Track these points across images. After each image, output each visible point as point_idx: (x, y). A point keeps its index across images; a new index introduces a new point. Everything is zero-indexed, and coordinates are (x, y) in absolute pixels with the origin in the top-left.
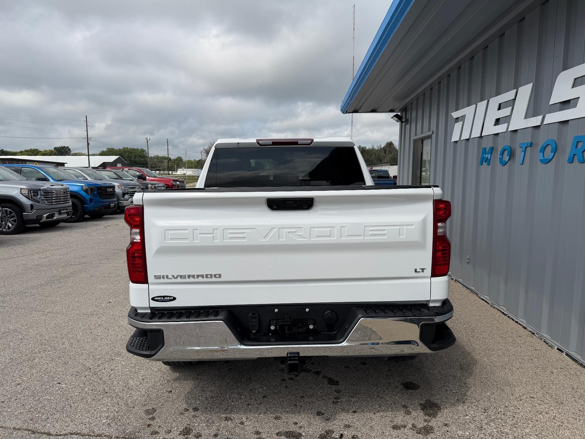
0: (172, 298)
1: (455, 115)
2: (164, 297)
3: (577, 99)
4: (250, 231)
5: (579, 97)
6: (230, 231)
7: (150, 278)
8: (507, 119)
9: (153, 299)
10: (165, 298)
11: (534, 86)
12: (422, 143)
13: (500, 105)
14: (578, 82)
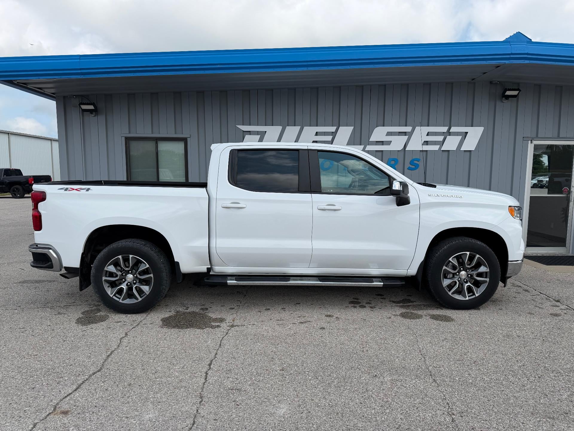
1: (244, 128)
5: (391, 141)
11: (354, 129)
12: (157, 143)
13: (317, 132)
14: (389, 134)
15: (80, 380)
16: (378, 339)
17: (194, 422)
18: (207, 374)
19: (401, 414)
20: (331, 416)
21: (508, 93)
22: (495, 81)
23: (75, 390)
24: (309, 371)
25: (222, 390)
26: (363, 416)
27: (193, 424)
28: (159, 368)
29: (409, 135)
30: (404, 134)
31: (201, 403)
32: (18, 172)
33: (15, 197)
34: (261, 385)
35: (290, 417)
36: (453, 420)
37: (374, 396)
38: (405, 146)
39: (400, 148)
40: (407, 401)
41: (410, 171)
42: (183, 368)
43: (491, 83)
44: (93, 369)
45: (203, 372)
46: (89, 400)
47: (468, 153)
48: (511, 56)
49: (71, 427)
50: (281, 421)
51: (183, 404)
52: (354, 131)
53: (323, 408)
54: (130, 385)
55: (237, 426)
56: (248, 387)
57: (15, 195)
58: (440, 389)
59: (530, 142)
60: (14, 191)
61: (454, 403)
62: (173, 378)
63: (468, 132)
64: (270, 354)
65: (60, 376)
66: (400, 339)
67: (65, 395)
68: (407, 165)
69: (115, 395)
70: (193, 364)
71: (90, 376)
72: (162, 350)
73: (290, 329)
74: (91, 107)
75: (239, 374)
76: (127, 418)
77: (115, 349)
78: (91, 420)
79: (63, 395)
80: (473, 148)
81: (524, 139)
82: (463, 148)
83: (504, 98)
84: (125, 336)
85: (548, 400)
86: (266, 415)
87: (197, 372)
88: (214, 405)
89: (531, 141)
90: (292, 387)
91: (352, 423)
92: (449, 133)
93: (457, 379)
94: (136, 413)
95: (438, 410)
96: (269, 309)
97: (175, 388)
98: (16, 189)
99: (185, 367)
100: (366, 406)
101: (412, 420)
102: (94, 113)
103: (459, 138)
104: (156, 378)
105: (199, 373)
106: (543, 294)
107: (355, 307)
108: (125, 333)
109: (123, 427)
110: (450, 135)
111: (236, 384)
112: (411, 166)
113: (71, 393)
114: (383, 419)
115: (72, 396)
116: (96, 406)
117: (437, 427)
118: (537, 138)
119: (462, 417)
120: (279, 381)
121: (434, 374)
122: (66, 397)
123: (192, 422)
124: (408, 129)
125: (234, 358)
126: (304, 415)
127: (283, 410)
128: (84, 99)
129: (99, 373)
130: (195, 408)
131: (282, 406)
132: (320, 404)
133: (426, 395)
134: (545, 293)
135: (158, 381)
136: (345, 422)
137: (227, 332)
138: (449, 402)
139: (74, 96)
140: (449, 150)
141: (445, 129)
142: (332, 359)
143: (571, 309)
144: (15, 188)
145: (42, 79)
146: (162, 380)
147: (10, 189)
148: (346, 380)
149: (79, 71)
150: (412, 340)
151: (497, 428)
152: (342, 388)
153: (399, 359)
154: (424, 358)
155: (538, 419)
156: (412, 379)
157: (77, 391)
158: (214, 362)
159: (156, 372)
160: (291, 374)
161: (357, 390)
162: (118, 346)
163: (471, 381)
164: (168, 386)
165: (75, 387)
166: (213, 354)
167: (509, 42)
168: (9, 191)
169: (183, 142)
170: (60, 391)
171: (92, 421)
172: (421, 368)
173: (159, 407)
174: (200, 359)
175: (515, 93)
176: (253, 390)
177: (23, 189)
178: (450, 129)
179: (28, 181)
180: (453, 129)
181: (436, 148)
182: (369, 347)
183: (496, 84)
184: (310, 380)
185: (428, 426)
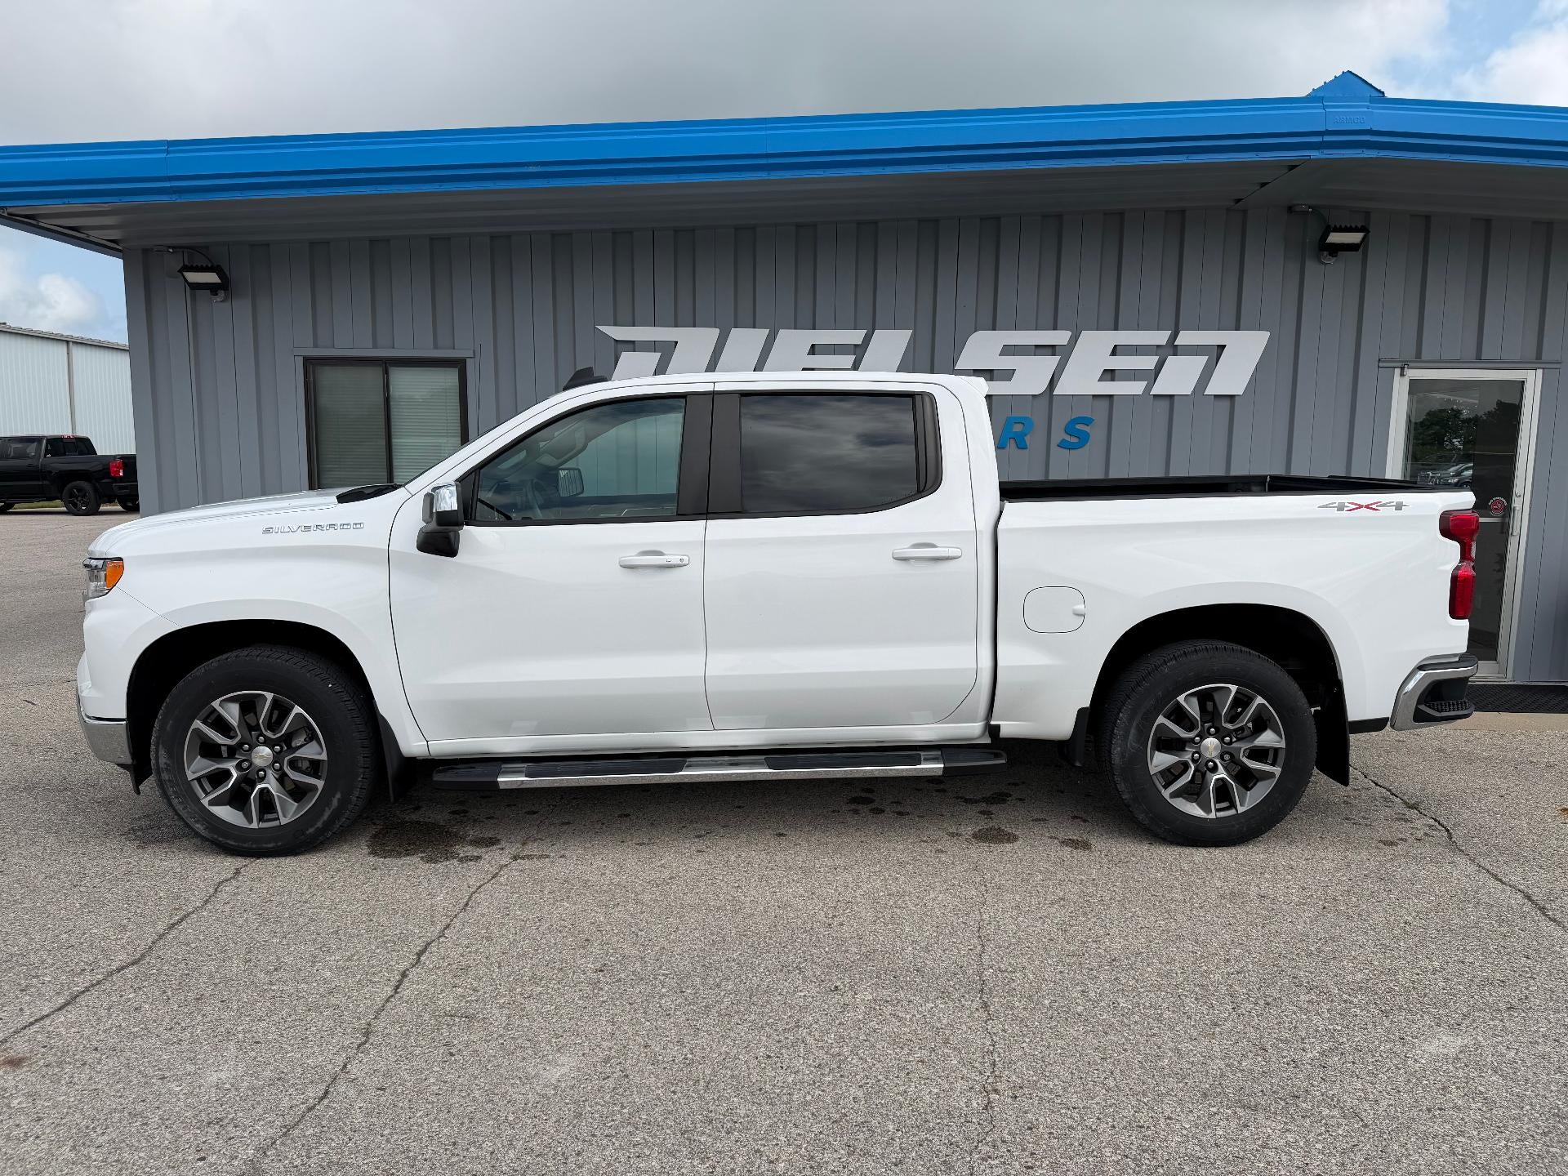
1: (616, 333)
3: (1011, 371)
5: (1015, 370)
11: (913, 338)
12: (386, 372)
13: (813, 346)
14: (1008, 350)
15: (81, 982)
16: (882, 894)
17: (327, 1092)
18: (404, 975)
19: (861, 1086)
20: (678, 1088)
21: (1335, 238)
22: (1298, 205)
23: (60, 1009)
24: (666, 975)
25: (426, 1017)
26: (760, 1090)
27: (322, 1099)
28: (289, 960)
29: (1063, 353)
30: (1050, 351)
31: (362, 1048)
32: (83, 445)
33: (74, 511)
34: (531, 1006)
35: (572, 1087)
36: (988, 1106)
37: (810, 1040)
38: (1052, 383)
39: (1039, 387)
40: (890, 1055)
41: (1065, 450)
42: (349, 959)
43: (1290, 209)
44: (122, 958)
45: (396, 972)
46: (87, 1032)
47: (1226, 403)
48: (1327, 138)
49: (16, 1098)
50: (545, 1096)
51: (316, 1048)
52: (913, 340)
53: (665, 1068)
54: (198, 999)
55: (430, 1106)
56: (495, 1011)
57: (75, 505)
58: (989, 1027)
59: (1397, 371)
60: (72, 495)
61: (1010, 1063)
62: (315, 985)
63: (1225, 346)
64: (584, 931)
65: (33, 973)
66: (941, 896)
67: (31, 1020)
68: (1058, 435)
69: (155, 1021)
70: (378, 951)
71: (111, 974)
72: (313, 913)
73: (662, 866)
74: (212, 278)
75: (484, 979)
76: (163, 1078)
77: (196, 909)
78: (71, 1082)
79: (26, 1018)
80: (1238, 389)
81: (1381, 365)
82: (1212, 389)
83: (1325, 253)
84: (234, 878)
85: (1264, 1063)
86: (512, 1081)
87: (381, 971)
88: (392, 1053)
89: (1402, 369)
90: (608, 1013)
91: (724, 1105)
92: (1173, 349)
93: (1047, 1002)
94: (190, 1068)
95: (962, 1078)
96: (627, 816)
97: (309, 1010)
98: (79, 491)
99: (355, 958)
100: (779, 1064)
101: (883, 1102)
102: (222, 294)
103: (1202, 360)
104: (271, 983)
105: (385, 974)
106: (1381, 786)
107: (856, 812)
108: (236, 869)
109: (143, 1101)
110: (1175, 354)
111: (467, 1002)
112: (1068, 438)
113: (47, 1016)
114: (809, 1098)
115: (48, 1022)
116: (96, 1049)
117: (938, 1121)
118: (1418, 360)
119: (1016, 1097)
120: (579, 999)
121: (990, 989)
122: (32, 1024)
123: (320, 1094)
124: (1060, 337)
125: (489, 939)
126: (610, 1083)
127: (562, 1069)
128: (196, 256)
129: (135, 968)
130: (340, 1060)
131: (563, 1059)
132: (661, 1057)
133: (946, 1042)
134: (1387, 785)
135: (273, 991)
136: (707, 1103)
137: (497, 873)
138: (997, 1060)
139: (169, 247)
140: (1174, 395)
141: (1161, 337)
142: (740, 944)
143: (1440, 828)
144: (75, 487)
145: (77, 205)
146: (285, 988)
147: (61, 490)
148: (755, 999)
149: (167, 184)
150: (972, 898)
151: (1094, 1127)
152: (736, 1019)
153: (914, 948)
154: (983, 946)
155: (1215, 1110)
156: (927, 1000)
157: (64, 1011)
158: (433, 948)
159: (276, 970)
160: (619, 980)
161: (770, 1025)
162: (206, 902)
163: (1080, 1009)
164: (294, 1003)
165: (63, 1001)
166: (439, 927)
167: (1321, 99)
168: (59, 495)
169: (457, 370)
170: (21, 1010)
171: (74, 1084)
172: (964, 973)
173: (253, 1054)
174: (403, 938)
175: (1355, 238)
176: (504, 1018)
177: (96, 490)
178: (1175, 336)
179: (109, 469)
180: (1185, 338)
181: (1136, 388)
182: (850, 914)
183: (1305, 213)
184: (662, 996)
185: (916, 1119)
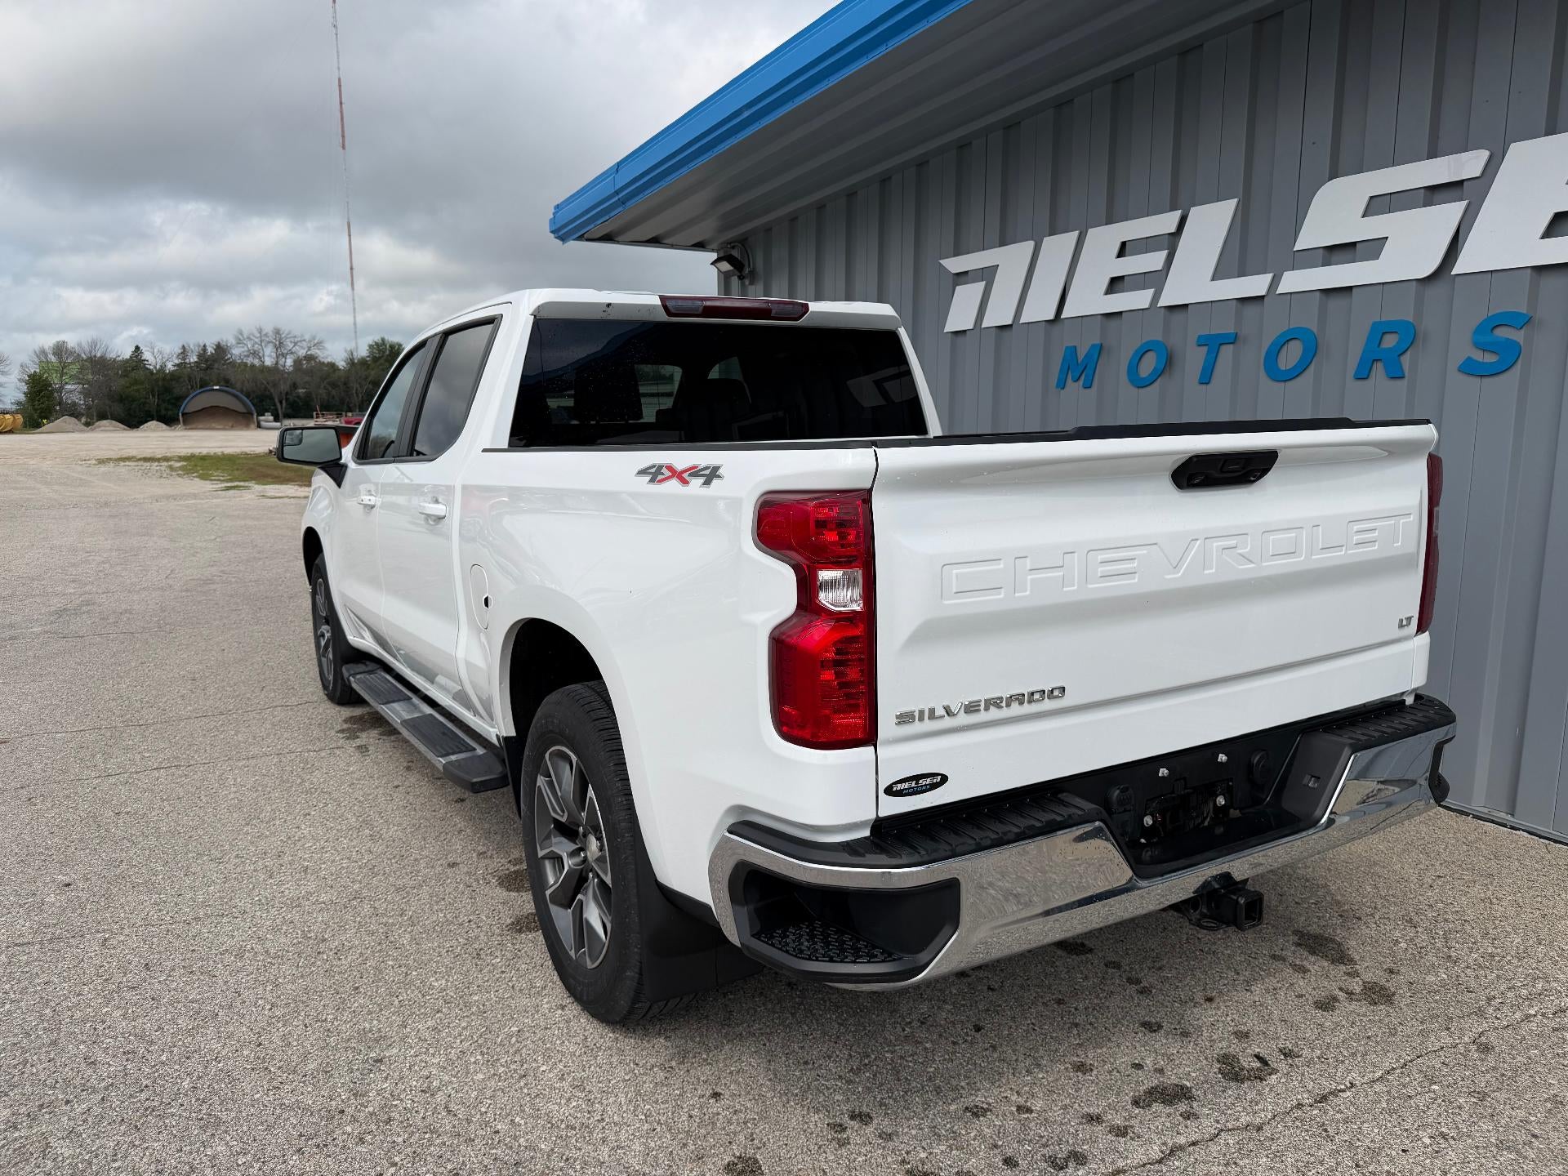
0: (939, 777)
1: (954, 265)
2: (917, 778)
3: (1380, 241)
4: (1145, 552)
5: (1387, 238)
6: (1102, 557)
7: (886, 724)
8: (1155, 280)
9: (889, 791)
10: (921, 781)
13: (1124, 244)
30: (1457, 192)
38: (1452, 252)
39: (1429, 262)
41: (1474, 379)
124: (1470, 164)
149: (618, 198)
